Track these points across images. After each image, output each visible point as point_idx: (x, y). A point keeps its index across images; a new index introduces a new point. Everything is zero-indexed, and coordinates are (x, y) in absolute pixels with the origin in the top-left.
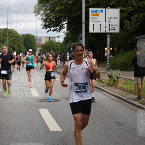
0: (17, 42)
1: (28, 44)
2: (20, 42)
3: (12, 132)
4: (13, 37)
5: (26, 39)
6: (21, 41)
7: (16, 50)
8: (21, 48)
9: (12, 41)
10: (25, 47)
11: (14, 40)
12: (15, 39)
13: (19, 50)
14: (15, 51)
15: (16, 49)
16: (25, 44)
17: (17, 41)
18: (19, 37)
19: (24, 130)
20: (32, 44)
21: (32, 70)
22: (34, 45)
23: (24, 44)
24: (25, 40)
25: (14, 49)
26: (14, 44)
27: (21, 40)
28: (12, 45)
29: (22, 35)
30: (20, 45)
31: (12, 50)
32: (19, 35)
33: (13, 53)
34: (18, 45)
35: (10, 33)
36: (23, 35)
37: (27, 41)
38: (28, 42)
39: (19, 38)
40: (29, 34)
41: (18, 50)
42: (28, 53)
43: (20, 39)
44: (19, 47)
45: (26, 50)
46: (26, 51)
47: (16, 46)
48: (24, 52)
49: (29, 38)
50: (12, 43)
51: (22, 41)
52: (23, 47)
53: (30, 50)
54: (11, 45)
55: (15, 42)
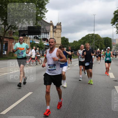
0: (100, 43)
1: (107, 43)
2: (101, 43)
4: (97, 39)
5: (106, 40)
6: (102, 42)
8: (103, 46)
11: (98, 41)
12: (99, 41)
13: (101, 48)
14: (99, 48)
15: (99, 47)
16: (105, 44)
17: (100, 42)
19: (105, 99)
20: (110, 44)
25: (98, 47)
26: (98, 44)
27: (103, 41)
28: (97, 44)
30: (102, 44)
31: (96, 47)
32: (101, 38)
33: (97, 50)
34: (101, 44)
35: (96, 37)
36: (104, 38)
39: (101, 40)
40: (107, 37)
41: (101, 47)
42: (107, 49)
44: (101, 45)
45: (106, 47)
46: (106, 48)
47: (99, 45)
48: (104, 49)
49: (108, 40)
50: (97, 43)
51: (103, 42)
52: (104, 45)
53: (109, 48)
54: (96, 44)
55: (99, 42)
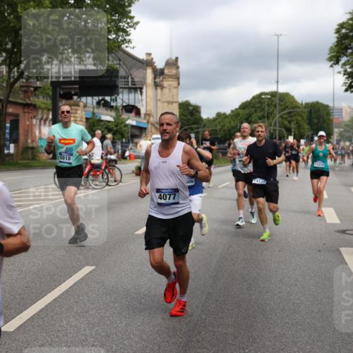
0: (294, 118)
1: (315, 121)
2: (299, 118)
3: (288, 289)
4: (287, 107)
5: (313, 111)
6: (302, 116)
7: (293, 133)
8: (303, 129)
9: (285, 116)
10: (311, 127)
11: (289, 113)
12: (291, 112)
13: (300, 133)
14: (291, 135)
15: (293, 130)
16: (310, 123)
17: (295, 115)
18: (299, 108)
20: (324, 122)
21: (324, 178)
22: (328, 124)
23: (307, 121)
24: (311, 115)
25: (289, 132)
26: (290, 122)
27: (303, 114)
28: (286, 123)
29: (304, 103)
30: (301, 124)
31: (285, 132)
32: (299, 103)
34: (297, 123)
35: (282, 101)
36: (307, 104)
37: (313, 116)
38: (316, 118)
39: (299, 110)
40: (318, 103)
41: (297, 133)
42: (316, 138)
43: (302, 112)
44: (299, 126)
45: (312, 132)
46: (313, 134)
47: (293, 126)
48: (308, 136)
49: (319, 110)
50: (286, 119)
51: (305, 116)
52: (307, 127)
53: (322, 133)
54: (283, 123)
55: (291, 117)
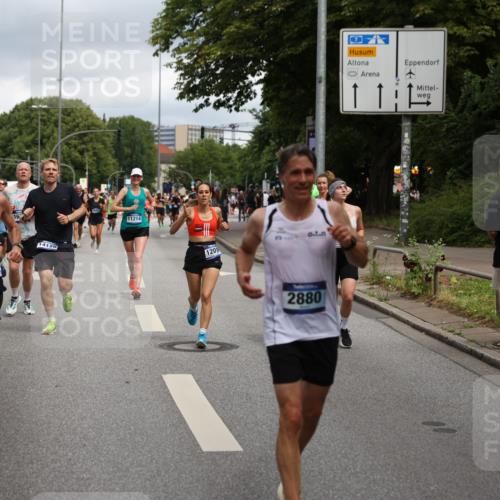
0: (89, 146)
1: (127, 151)
2: (100, 146)
3: (70, 454)
4: (77, 126)
5: (123, 132)
6: (104, 143)
7: (87, 173)
8: (106, 165)
9: (74, 142)
10: (120, 160)
11: (81, 136)
12: (85, 135)
13: (99, 172)
14: (84, 176)
15: (87, 167)
16: (118, 154)
17: (91, 140)
18: (99, 127)
19: (113, 448)
20: (142, 152)
21: (141, 240)
22: (149, 156)
23: (114, 152)
24: (119, 140)
25: (80, 170)
26: (82, 153)
27: (106, 139)
28: (75, 154)
29: (107, 120)
30: (103, 156)
31: (73, 171)
32: (98, 119)
34: (95, 154)
35: (69, 115)
36: (112, 120)
37: (124, 141)
38: (129, 146)
39: (98, 131)
40: (132, 118)
41: (94, 171)
43: (103, 134)
44: (98, 160)
45: (122, 171)
46: (122, 175)
47: (88, 159)
48: (114, 178)
49: (133, 132)
50: (75, 147)
51: (109, 141)
52: (112, 160)
54: (69, 156)
55: (84, 143)
